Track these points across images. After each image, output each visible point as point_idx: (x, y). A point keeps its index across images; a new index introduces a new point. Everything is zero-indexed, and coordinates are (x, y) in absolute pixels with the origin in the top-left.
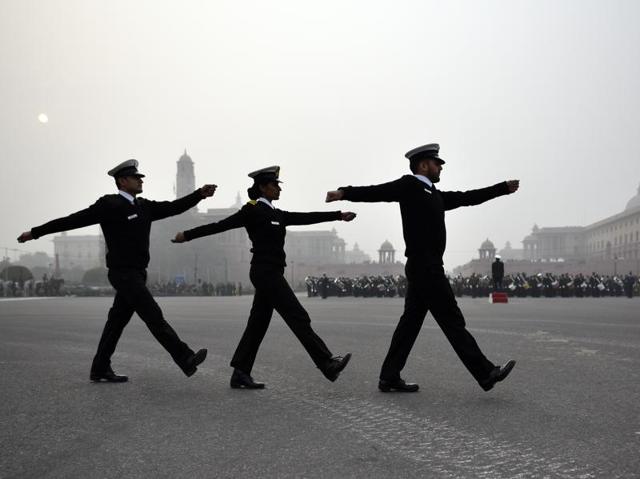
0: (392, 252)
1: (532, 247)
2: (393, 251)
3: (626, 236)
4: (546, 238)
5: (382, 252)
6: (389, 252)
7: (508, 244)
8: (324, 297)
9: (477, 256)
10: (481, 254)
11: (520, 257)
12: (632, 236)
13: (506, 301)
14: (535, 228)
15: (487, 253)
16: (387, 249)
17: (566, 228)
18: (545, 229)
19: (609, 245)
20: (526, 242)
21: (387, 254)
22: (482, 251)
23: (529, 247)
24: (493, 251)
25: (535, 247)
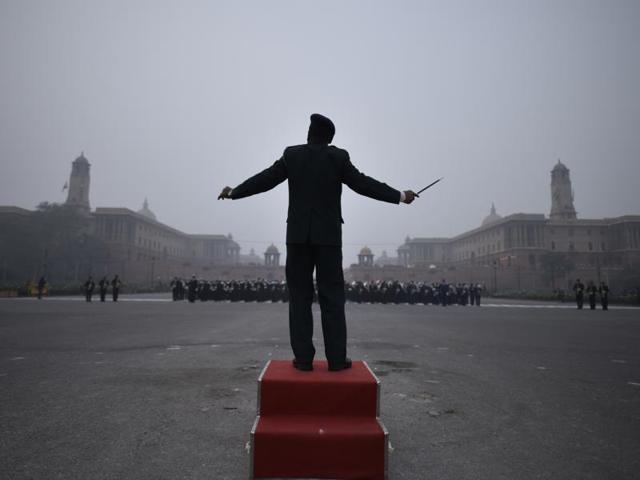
0: (277, 255)
1: (405, 256)
3: (489, 246)
4: (418, 247)
5: (267, 255)
6: (275, 255)
7: (384, 253)
9: (356, 261)
10: (360, 259)
11: (394, 263)
12: (494, 246)
14: (408, 239)
15: (366, 259)
16: (272, 252)
17: (435, 239)
18: (416, 239)
19: (473, 254)
20: (400, 251)
21: (271, 255)
22: (361, 257)
23: (403, 255)
24: (371, 257)
25: (408, 255)
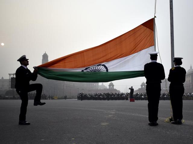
2: (113, 86)
6: (112, 86)
8: (82, 100)
13: (134, 101)
15: (143, 86)
21: (111, 86)
24: (145, 86)
